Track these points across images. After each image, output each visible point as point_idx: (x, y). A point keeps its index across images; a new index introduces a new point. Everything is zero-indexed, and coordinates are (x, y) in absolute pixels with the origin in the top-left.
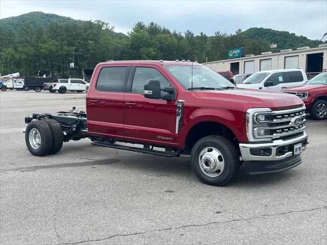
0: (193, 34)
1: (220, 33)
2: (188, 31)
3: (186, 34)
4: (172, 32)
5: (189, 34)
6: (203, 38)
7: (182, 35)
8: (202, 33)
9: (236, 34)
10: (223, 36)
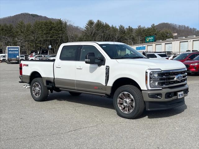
0: (124, 27)
1: (141, 26)
2: (121, 25)
3: (119, 27)
4: (111, 26)
5: (121, 27)
6: (130, 29)
7: (117, 28)
8: (129, 26)
9: (151, 27)
10: (143, 28)
